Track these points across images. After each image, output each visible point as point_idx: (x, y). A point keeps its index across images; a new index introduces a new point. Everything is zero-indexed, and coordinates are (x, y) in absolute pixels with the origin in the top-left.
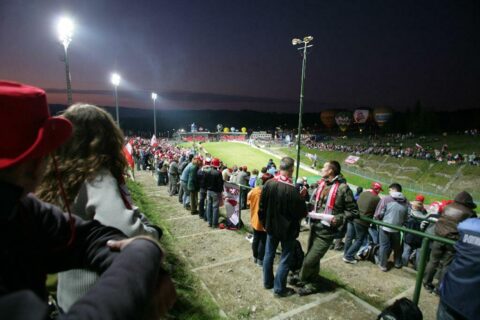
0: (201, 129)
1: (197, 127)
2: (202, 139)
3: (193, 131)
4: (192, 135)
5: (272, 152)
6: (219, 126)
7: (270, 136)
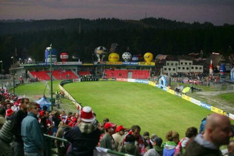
0: (64, 56)
1: (57, 53)
2: (66, 76)
3: (48, 60)
4: (46, 67)
5: (204, 100)
6: (98, 51)
7: (200, 69)
